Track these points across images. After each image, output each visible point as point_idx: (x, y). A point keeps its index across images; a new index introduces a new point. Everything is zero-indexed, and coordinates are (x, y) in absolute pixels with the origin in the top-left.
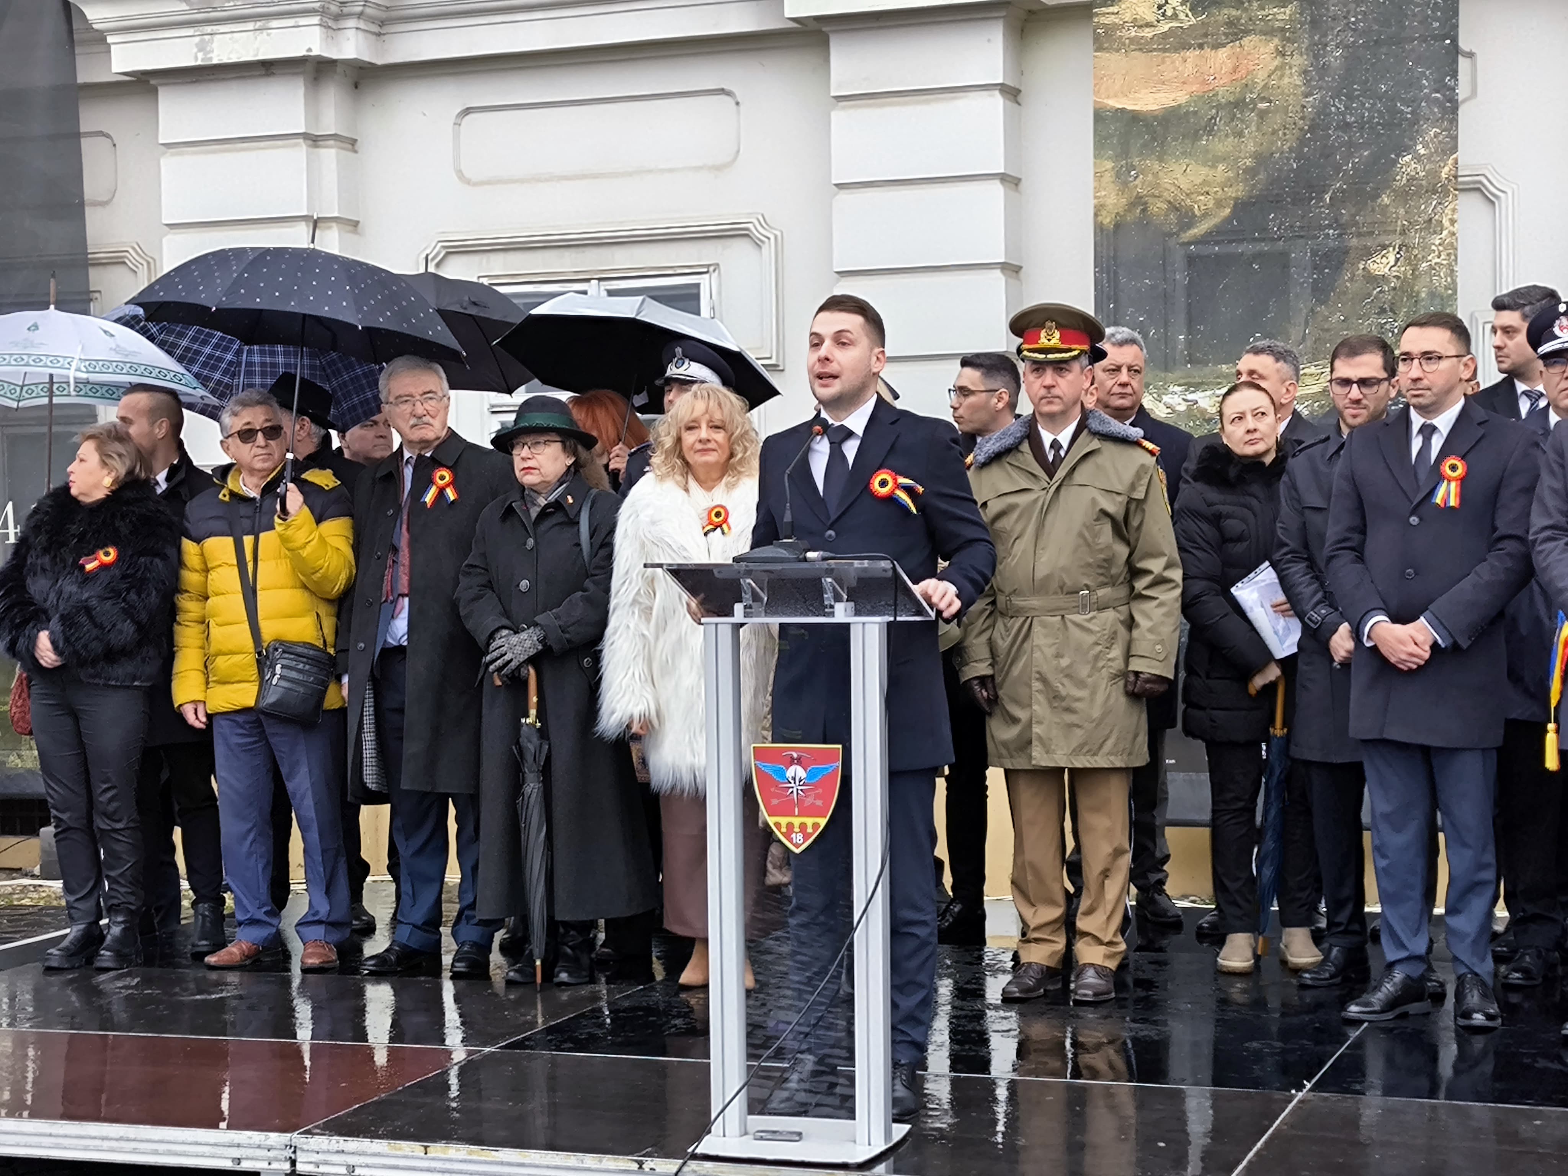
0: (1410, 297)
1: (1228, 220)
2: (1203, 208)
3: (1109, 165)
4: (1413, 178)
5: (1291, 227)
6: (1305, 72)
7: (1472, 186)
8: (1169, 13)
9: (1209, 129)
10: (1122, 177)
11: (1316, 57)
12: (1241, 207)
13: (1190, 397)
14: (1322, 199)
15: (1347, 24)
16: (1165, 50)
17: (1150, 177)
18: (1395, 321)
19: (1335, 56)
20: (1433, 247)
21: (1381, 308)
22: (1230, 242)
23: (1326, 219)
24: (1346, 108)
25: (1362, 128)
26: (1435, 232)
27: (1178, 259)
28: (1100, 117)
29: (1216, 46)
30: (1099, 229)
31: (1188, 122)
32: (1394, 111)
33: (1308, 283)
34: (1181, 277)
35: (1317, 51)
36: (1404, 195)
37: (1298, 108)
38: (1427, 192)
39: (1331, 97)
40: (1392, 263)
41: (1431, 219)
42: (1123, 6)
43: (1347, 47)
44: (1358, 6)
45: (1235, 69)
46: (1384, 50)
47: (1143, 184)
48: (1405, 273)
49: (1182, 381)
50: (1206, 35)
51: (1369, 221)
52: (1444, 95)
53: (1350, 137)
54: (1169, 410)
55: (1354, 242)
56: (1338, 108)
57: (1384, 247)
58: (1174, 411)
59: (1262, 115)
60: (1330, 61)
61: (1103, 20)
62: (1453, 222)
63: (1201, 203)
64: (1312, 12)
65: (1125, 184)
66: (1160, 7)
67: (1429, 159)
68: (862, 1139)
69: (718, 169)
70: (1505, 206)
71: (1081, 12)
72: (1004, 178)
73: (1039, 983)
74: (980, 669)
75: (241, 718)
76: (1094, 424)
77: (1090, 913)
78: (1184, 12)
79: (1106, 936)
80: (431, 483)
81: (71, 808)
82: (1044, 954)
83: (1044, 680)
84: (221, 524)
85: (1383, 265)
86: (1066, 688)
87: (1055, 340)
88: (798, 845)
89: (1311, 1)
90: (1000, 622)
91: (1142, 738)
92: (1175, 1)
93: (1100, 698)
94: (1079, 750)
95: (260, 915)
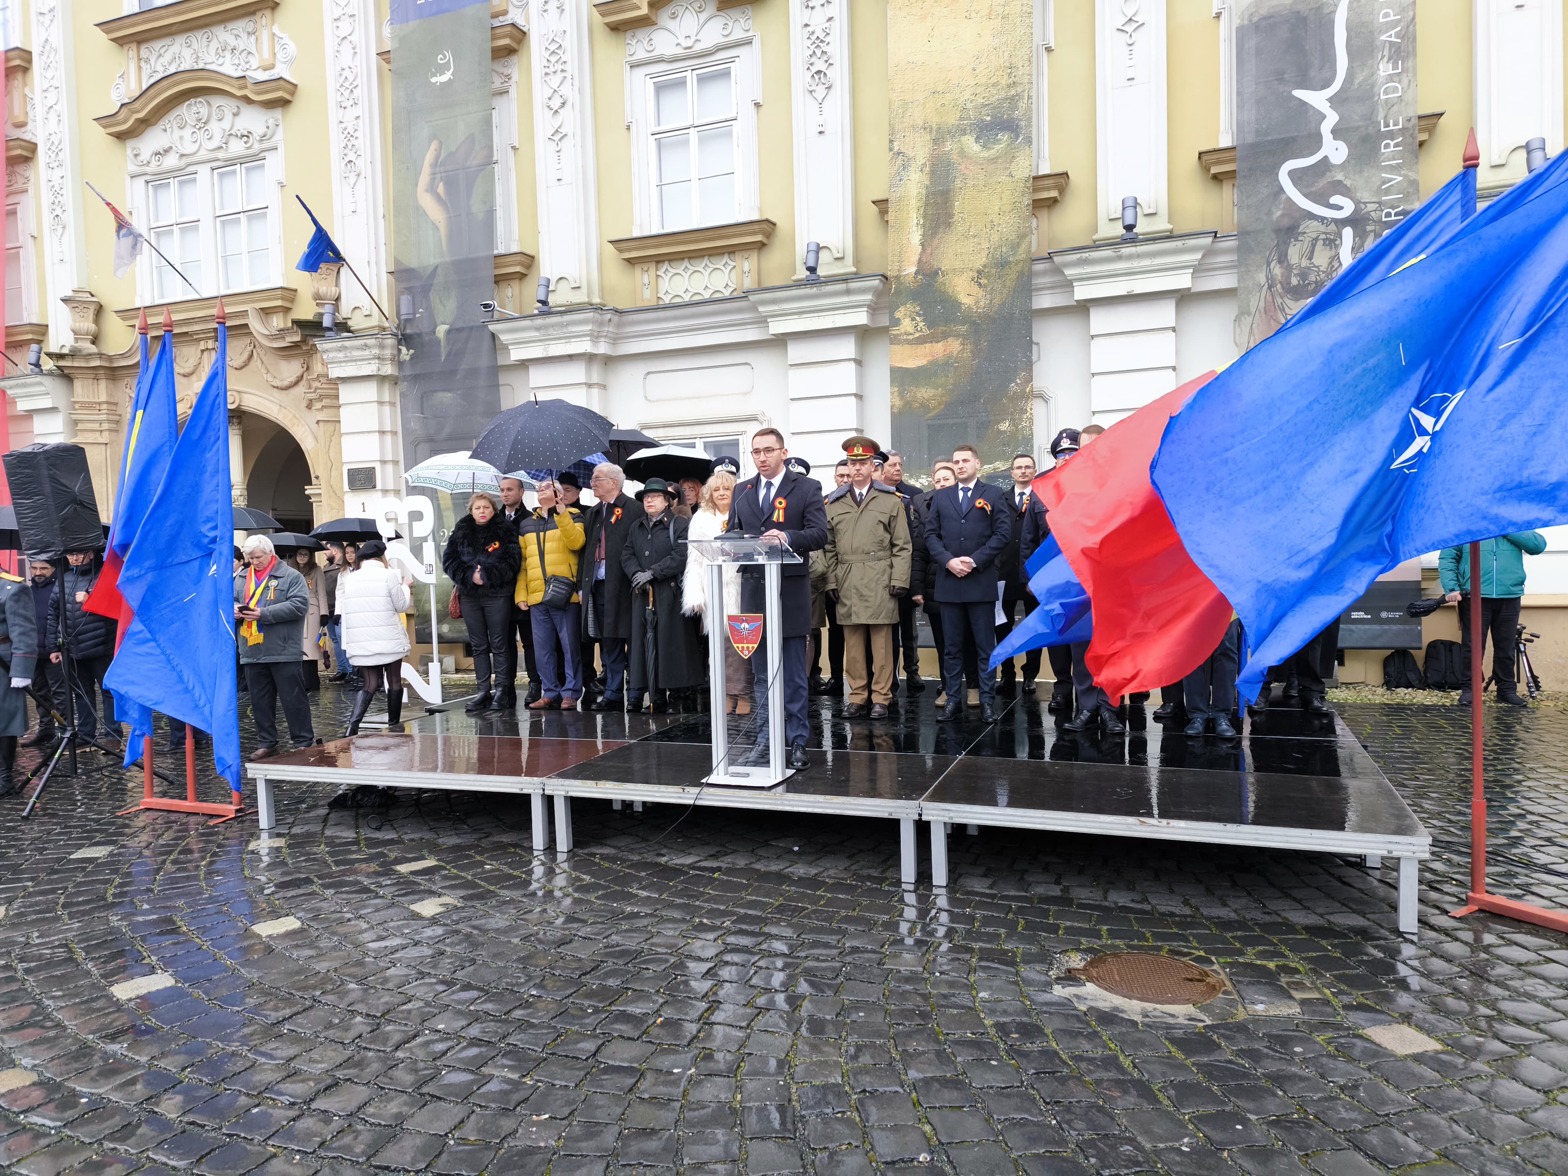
10: (901, 394)
30: (893, 414)
68: (773, 776)
69: (746, 394)
70: (1052, 402)
71: (885, 330)
72: (856, 395)
73: (857, 711)
74: (832, 586)
75: (541, 608)
76: (876, 486)
77: (877, 683)
78: (925, 329)
79: (883, 692)
80: (613, 513)
81: (481, 645)
82: (859, 699)
83: (857, 589)
84: (532, 528)
85: (1004, 426)
86: (865, 592)
87: (860, 451)
88: (746, 655)
89: (974, 323)
90: (839, 566)
91: (896, 612)
92: (921, 324)
93: (879, 597)
94: (871, 617)
95: (552, 687)
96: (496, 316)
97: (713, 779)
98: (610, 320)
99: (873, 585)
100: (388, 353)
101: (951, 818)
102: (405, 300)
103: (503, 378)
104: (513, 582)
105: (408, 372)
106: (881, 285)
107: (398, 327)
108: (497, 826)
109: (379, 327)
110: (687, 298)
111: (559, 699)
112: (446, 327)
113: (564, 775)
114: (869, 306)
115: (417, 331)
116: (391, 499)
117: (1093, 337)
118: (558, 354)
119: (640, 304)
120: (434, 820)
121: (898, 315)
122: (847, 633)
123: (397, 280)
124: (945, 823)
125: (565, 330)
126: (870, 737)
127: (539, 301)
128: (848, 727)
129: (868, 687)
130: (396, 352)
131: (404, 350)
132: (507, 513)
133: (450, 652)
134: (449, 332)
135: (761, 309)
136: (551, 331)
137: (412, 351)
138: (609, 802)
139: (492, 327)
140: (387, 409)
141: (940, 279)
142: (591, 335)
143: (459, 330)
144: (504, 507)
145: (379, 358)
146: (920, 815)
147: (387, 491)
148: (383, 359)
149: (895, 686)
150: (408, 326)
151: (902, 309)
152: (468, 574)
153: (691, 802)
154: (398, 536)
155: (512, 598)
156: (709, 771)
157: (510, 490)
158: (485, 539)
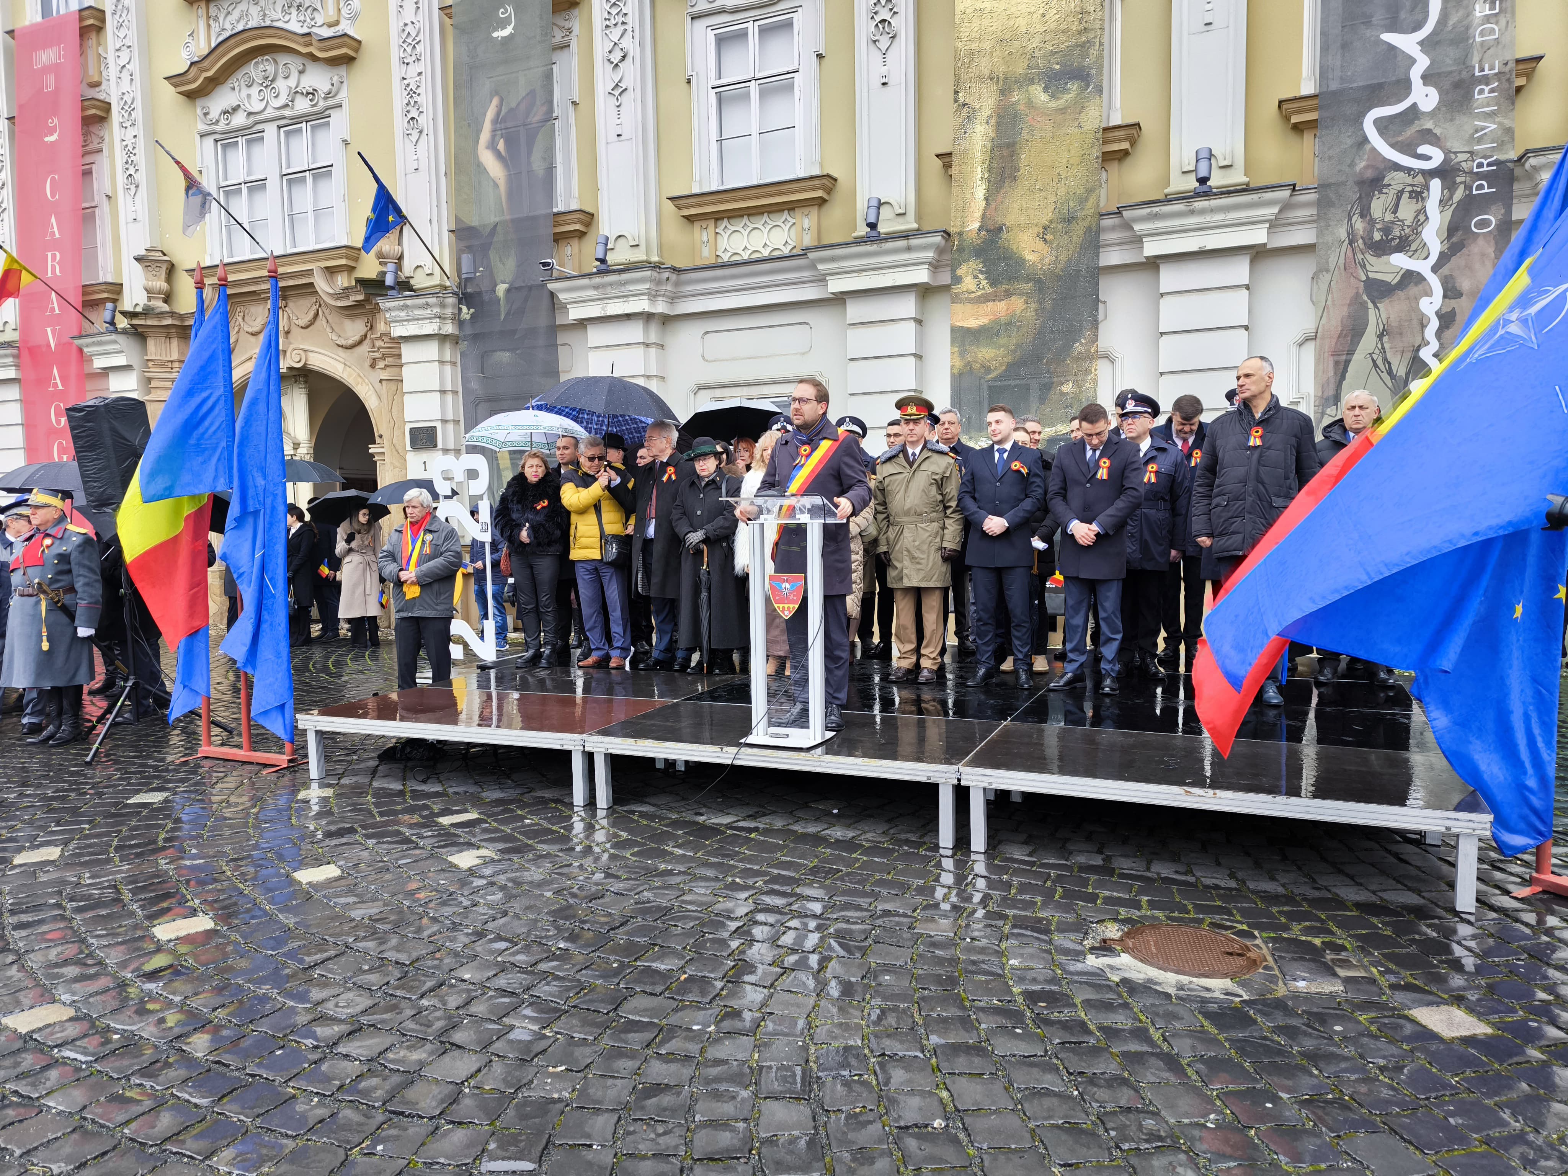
10: (962, 354)
30: (953, 374)
68: (812, 737)
69: (803, 354)
72: (915, 355)
73: (905, 675)
74: (883, 549)
76: (928, 446)
77: (927, 647)
78: (988, 287)
79: (932, 656)
80: (666, 472)
81: (530, 604)
82: (906, 664)
83: (908, 551)
85: (1068, 388)
86: (917, 554)
87: (914, 411)
88: (787, 615)
89: (1038, 281)
90: (892, 529)
92: (984, 282)
93: (931, 559)
94: (922, 579)
95: (601, 646)
96: (555, 274)
97: (752, 739)
98: (668, 278)
99: (925, 547)
100: (449, 311)
101: (990, 783)
102: (466, 259)
103: (561, 338)
105: (468, 330)
107: (458, 286)
109: (440, 285)
111: (607, 658)
112: (506, 286)
113: (604, 733)
114: (930, 263)
115: (478, 290)
116: (451, 458)
117: (1160, 295)
118: (615, 313)
119: (698, 263)
121: (959, 272)
122: (897, 596)
123: (458, 238)
124: (984, 789)
125: (622, 289)
126: (919, 701)
127: (597, 259)
130: (457, 311)
131: (464, 308)
134: (508, 291)
135: (820, 267)
136: (609, 289)
137: (471, 310)
138: (653, 760)
139: (551, 286)
140: (448, 368)
141: (1004, 235)
142: (649, 294)
143: (519, 289)
144: (560, 465)
145: (441, 317)
146: (960, 780)
147: (446, 450)
148: (444, 319)
150: (468, 285)
151: (964, 266)
152: (516, 531)
153: (729, 762)
154: (455, 494)
156: (748, 731)
157: (566, 448)
158: (534, 496)
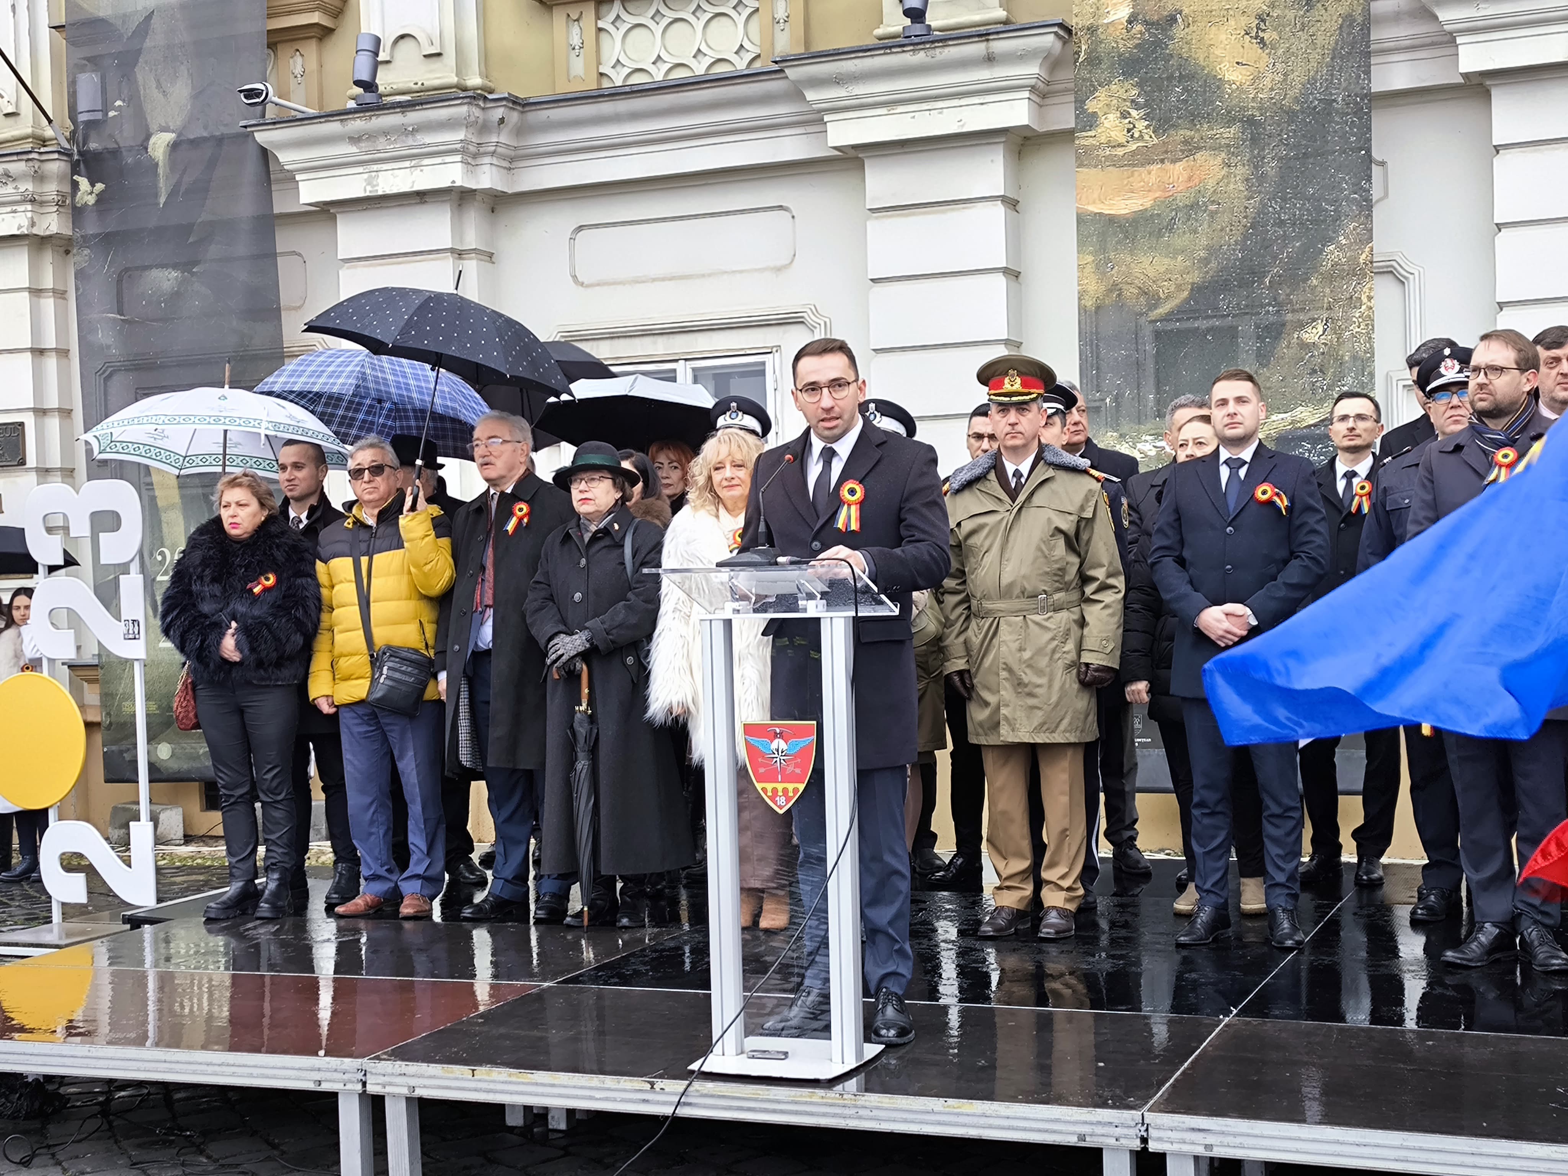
0: (1336, 359)
1: (1187, 301)
2: (1166, 291)
3: (1090, 258)
4: (1337, 264)
5: (1238, 304)
6: (1247, 180)
7: (1385, 270)
8: (1136, 135)
9: (1170, 227)
10: (1101, 268)
11: (1256, 167)
12: (1197, 290)
13: (1159, 444)
14: (1263, 283)
15: (1281, 140)
16: (1134, 165)
17: (1124, 268)
18: (1324, 379)
19: (1271, 167)
20: (1354, 319)
21: (1313, 369)
22: (1188, 319)
23: (1265, 298)
24: (1281, 208)
25: (1294, 224)
26: (1355, 307)
27: (1147, 332)
28: (1082, 220)
29: (1174, 161)
30: (1082, 310)
31: (1153, 223)
32: (1319, 210)
33: (1253, 350)
34: (1150, 348)
35: (1256, 163)
36: (1329, 278)
37: (1242, 209)
38: (1348, 274)
39: (1269, 199)
40: (1321, 333)
41: (1351, 297)
42: (1099, 131)
43: (1281, 158)
44: (1289, 125)
45: (1190, 179)
46: (1311, 160)
47: (1118, 273)
48: (1331, 341)
49: (1153, 432)
50: (1166, 152)
51: (1301, 299)
52: (1361, 196)
53: (1285, 232)
54: (1143, 455)
55: (1289, 316)
56: (1275, 209)
57: (1314, 320)
58: (1146, 456)
59: (1213, 214)
60: (1267, 171)
61: (1083, 142)
62: (1370, 298)
63: (1165, 288)
64: (1252, 132)
65: (1104, 273)
66: (1129, 131)
67: (1349, 248)
68: (837, 1057)
69: (778, 269)
70: (1413, 285)
71: (1066, 136)
72: (1006, 271)
73: (1010, 923)
74: (960, 664)
75: (361, 711)
76: (1049, 456)
77: (1052, 865)
78: (1148, 134)
79: (1066, 883)
80: (511, 514)
81: (237, 787)
82: (1012, 900)
83: (1009, 670)
84: (345, 547)
85: (1313, 334)
86: (1028, 677)
87: (1017, 386)
88: (781, 806)
89: (1251, 122)
90: (973, 624)
91: (1093, 718)
92: (1141, 125)
93: (1057, 685)
94: (1040, 728)
95: (382, 872)
96: (271, 113)
97: (713, 1063)
98: (502, 121)
99: (1043, 662)
100: (51, 189)
101: (1208, 1147)
102: (88, 82)
103: (285, 240)
104: (306, 654)
105: (92, 228)
106: (1058, 45)
107: (72, 139)
108: (269, 1159)
109: (34, 137)
110: (659, 75)
111: (395, 897)
112: (169, 137)
113: (404, 1054)
114: (1033, 89)
115: (112, 146)
116: (57, 487)
117: (1497, 149)
118: (395, 190)
119: (563, 88)
120: (139, 1146)
121: (1092, 106)
122: (989, 763)
123: (72, 42)
124: (1197, 1158)
125: (410, 141)
126: (1038, 977)
127: (358, 83)
128: (991, 955)
129: (1034, 872)
130: (67, 188)
131: (84, 183)
132: (292, 514)
133: (172, 802)
134: (174, 146)
135: (810, 95)
136: (381, 143)
137: (100, 187)
138: (500, 1108)
139: (262, 137)
140: (48, 304)
141: (1179, 31)
142: (463, 151)
143: (195, 143)
144: (286, 502)
145: (33, 201)
146: (1144, 1140)
147: (47, 470)
148: (42, 203)
149: (1089, 871)
150: (93, 135)
151: (1102, 94)
152: (212, 637)
153: (668, 1111)
154: (70, 561)
155: (302, 688)
156: (705, 1047)
157: (297, 466)
158: (247, 567)
